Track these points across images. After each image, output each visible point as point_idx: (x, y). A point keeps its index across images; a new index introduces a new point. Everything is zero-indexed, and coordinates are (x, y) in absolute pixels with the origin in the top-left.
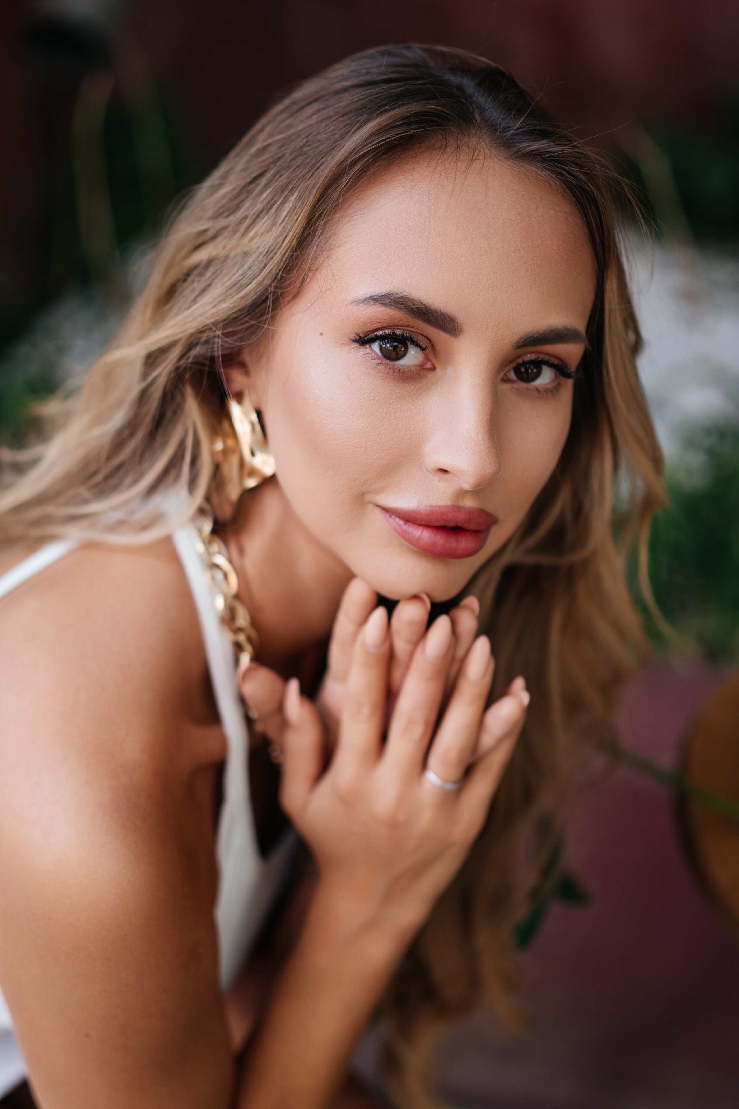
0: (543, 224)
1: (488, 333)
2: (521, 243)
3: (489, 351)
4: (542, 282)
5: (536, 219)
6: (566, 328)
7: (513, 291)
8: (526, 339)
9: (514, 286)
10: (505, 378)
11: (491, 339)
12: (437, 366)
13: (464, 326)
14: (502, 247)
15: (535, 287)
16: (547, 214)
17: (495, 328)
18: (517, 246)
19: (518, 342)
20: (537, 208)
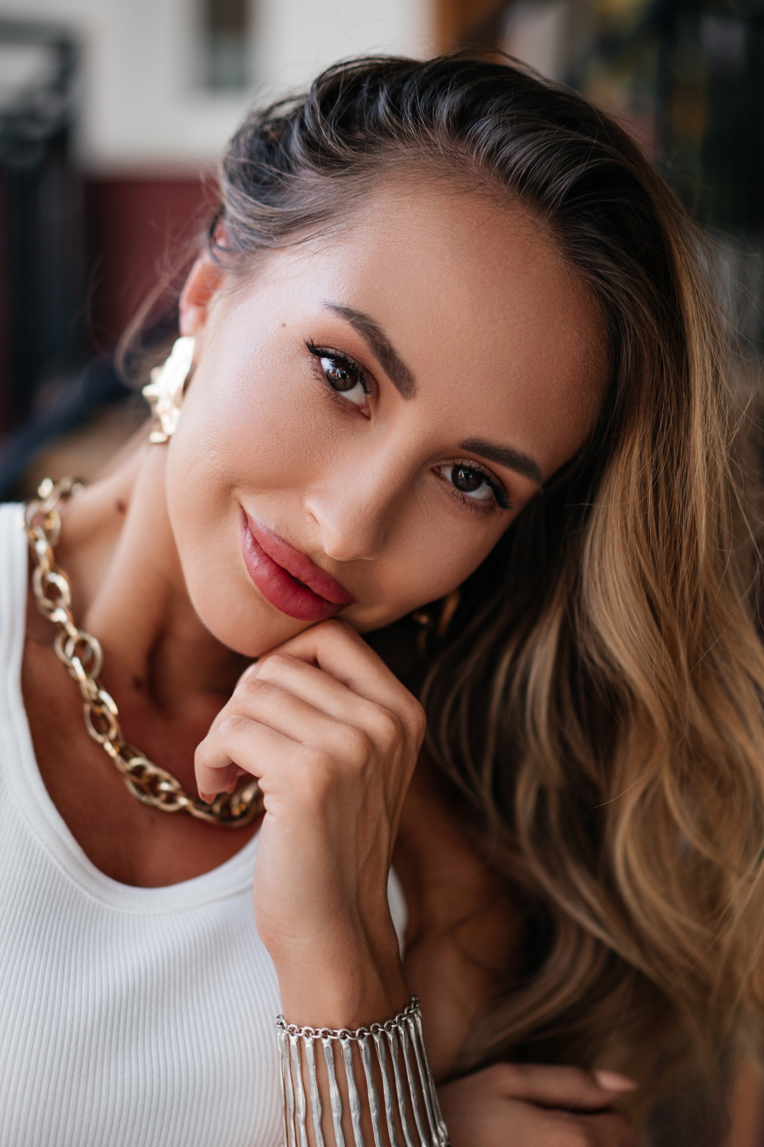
0: (559, 340)
1: (439, 414)
2: (525, 345)
3: (430, 433)
4: (525, 396)
5: (555, 331)
6: (525, 457)
7: (489, 388)
8: (475, 443)
9: (493, 384)
10: (436, 470)
11: (439, 422)
12: (373, 417)
13: (418, 393)
14: (502, 338)
15: (514, 398)
16: (571, 333)
17: (449, 413)
18: (518, 346)
19: (466, 442)
20: (562, 321)
